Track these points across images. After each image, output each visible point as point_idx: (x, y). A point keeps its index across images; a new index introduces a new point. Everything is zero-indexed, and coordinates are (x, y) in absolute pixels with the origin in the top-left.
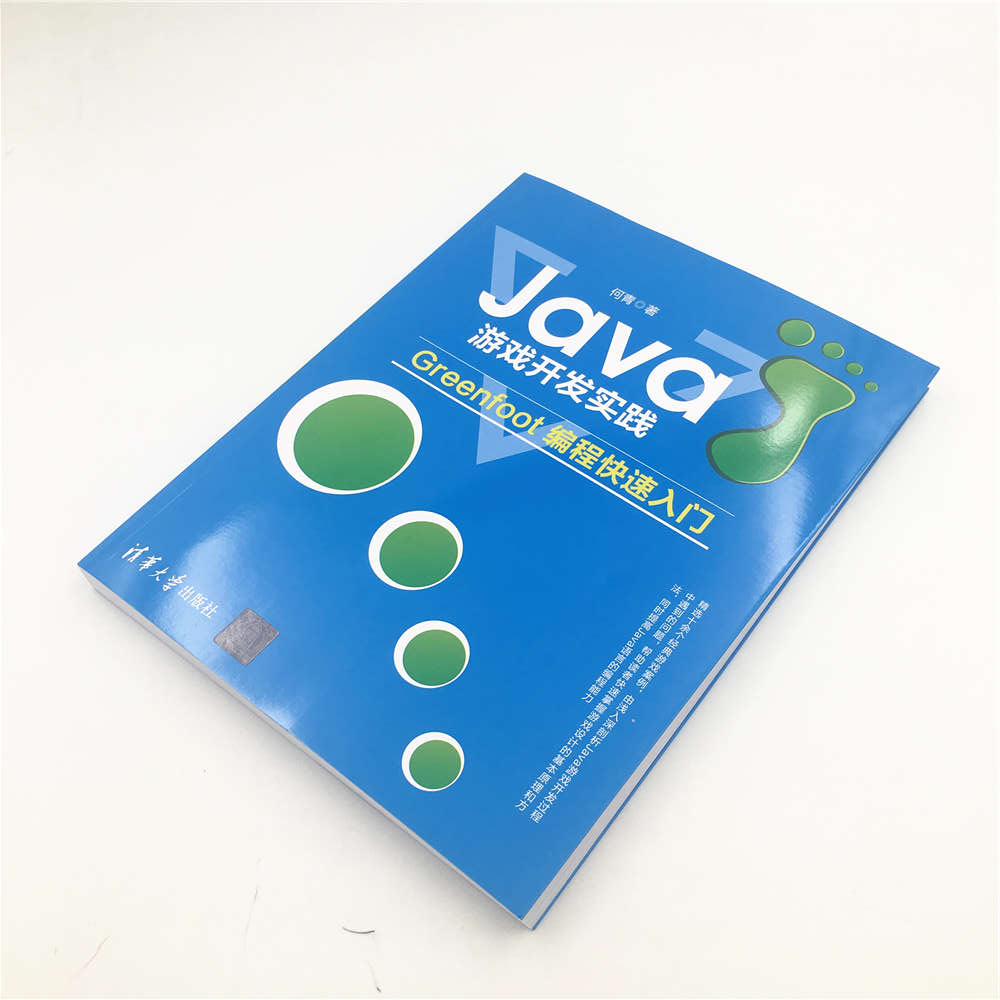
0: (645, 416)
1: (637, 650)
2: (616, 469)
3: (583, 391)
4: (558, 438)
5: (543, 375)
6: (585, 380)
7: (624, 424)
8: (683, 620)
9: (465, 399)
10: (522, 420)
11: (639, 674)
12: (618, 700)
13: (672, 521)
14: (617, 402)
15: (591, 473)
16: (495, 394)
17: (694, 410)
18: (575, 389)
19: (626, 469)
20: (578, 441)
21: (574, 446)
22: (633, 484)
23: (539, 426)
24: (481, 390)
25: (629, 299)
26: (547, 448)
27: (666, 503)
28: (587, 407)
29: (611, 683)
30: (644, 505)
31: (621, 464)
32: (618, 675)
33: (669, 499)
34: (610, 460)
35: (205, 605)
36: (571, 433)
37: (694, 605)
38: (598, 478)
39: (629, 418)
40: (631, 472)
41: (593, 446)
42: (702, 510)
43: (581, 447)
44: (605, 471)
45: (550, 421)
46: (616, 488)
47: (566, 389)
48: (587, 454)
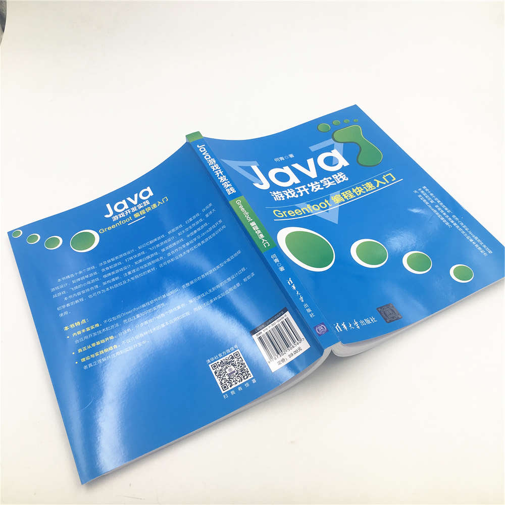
0: (339, 175)
1: (436, 209)
2: (359, 190)
3: (319, 186)
4: (337, 200)
5: (304, 192)
6: (314, 183)
7: (340, 182)
8: (428, 194)
9: (303, 215)
10: (323, 205)
11: (445, 211)
12: (453, 219)
13: (387, 184)
14: (329, 180)
15: (357, 197)
16: (306, 207)
17: (343, 162)
18: (317, 187)
19: (360, 188)
20: (342, 195)
21: (343, 197)
22: (368, 188)
23: (329, 202)
24: (302, 209)
25: (282, 158)
26: (340, 204)
27: (380, 183)
28: (327, 187)
29: (446, 219)
30: (377, 188)
31: (357, 188)
32: (444, 216)
33: (378, 182)
34: (354, 191)
35: (370, 320)
36: (336, 196)
37: (423, 189)
38: (360, 196)
39: (338, 179)
40: (362, 187)
41: (346, 192)
42: (387, 175)
43: (344, 195)
44: (358, 193)
45: (328, 198)
46: (367, 193)
47: (315, 189)
48: (348, 195)
